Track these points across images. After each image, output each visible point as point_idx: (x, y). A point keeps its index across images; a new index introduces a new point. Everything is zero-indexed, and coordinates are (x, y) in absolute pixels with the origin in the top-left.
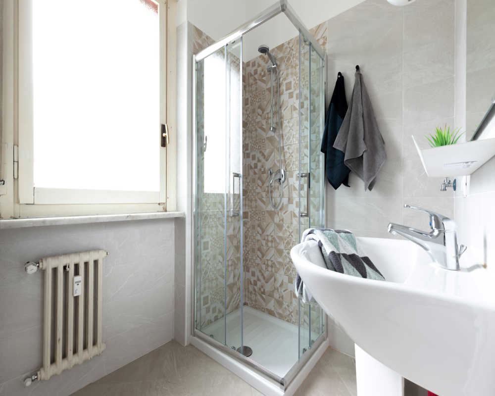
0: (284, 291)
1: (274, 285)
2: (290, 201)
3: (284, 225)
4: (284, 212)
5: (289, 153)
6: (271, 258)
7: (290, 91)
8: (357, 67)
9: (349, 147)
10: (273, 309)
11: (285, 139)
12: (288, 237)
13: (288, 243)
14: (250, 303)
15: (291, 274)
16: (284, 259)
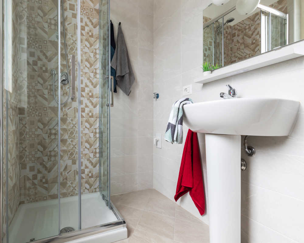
2: (74, 99)
3: (68, 118)
4: (68, 108)
7: (74, 12)
8: (120, 23)
9: (119, 68)
10: (56, 193)
11: (69, 48)
12: (72, 128)
13: (72, 133)
14: (27, 200)
15: (74, 157)
16: (68, 147)
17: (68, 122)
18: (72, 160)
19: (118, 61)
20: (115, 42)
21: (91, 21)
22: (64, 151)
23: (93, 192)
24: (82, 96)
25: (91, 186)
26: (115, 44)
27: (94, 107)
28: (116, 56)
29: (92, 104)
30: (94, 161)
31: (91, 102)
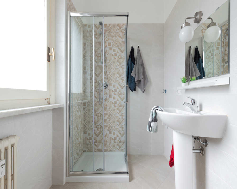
0: (107, 138)
1: (101, 137)
2: (110, 96)
3: (107, 107)
4: (107, 101)
5: (110, 75)
6: (100, 124)
7: (110, 47)
8: (138, 47)
9: (137, 76)
10: (101, 148)
11: (108, 68)
12: (109, 113)
13: (109, 116)
14: (87, 150)
15: (111, 129)
16: (107, 124)
17: (107, 109)
18: (110, 131)
19: (137, 72)
20: (135, 59)
21: (120, 50)
22: (105, 126)
23: (121, 151)
24: (115, 94)
25: (120, 147)
26: (135, 60)
27: (122, 100)
28: (135, 66)
29: (121, 99)
30: (122, 133)
31: (120, 97)
